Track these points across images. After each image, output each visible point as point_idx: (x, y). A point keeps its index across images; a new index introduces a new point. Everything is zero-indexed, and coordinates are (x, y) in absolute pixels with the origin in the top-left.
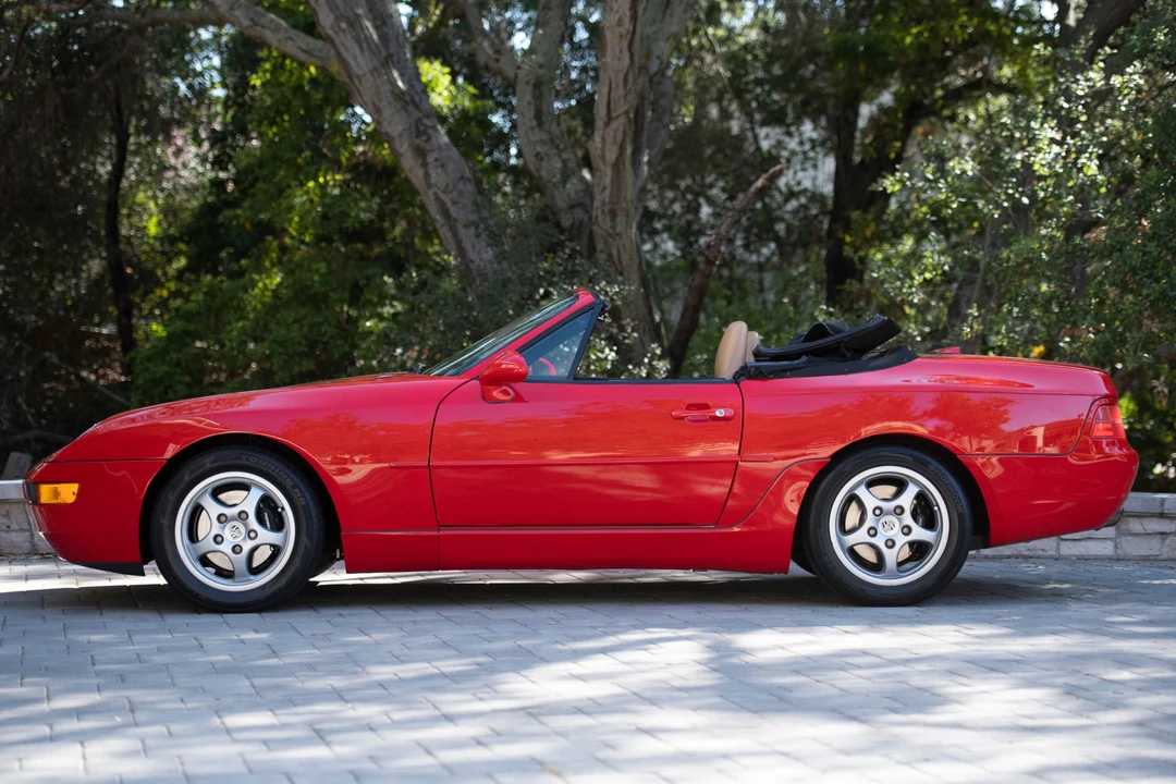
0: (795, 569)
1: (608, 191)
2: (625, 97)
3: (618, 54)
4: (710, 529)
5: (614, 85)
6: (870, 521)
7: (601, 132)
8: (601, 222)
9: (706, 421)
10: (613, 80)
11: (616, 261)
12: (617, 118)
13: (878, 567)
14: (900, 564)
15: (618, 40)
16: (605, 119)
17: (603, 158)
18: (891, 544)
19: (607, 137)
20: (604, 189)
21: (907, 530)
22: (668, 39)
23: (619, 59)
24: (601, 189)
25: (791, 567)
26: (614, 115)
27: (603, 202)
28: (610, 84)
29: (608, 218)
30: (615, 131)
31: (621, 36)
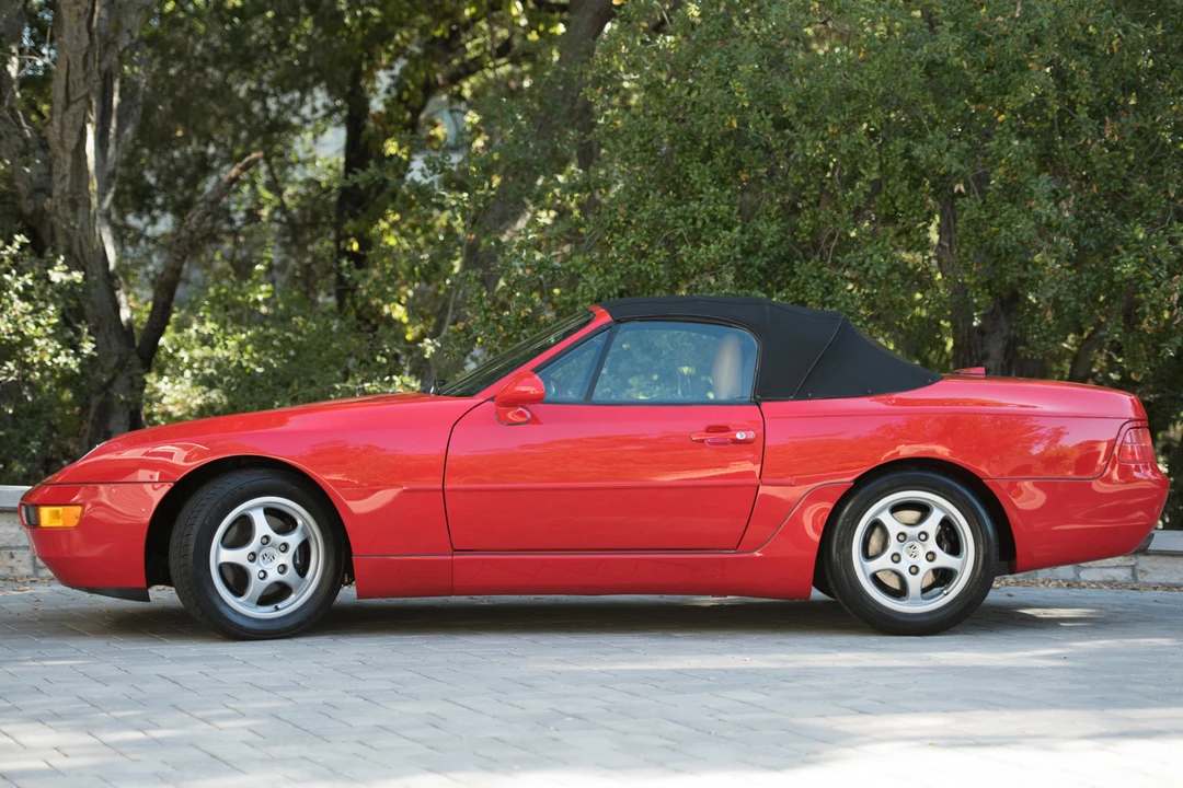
0: (816, 594)
1: (68, 179)
2: (85, 79)
3: (76, 33)
4: (731, 555)
5: (72, 67)
6: (893, 546)
7: (59, 116)
8: (61, 213)
9: (727, 444)
10: (71, 62)
11: (78, 254)
12: (76, 101)
13: (900, 593)
14: (924, 591)
15: (76, 18)
16: (63, 102)
17: (62, 143)
18: (914, 570)
19: (65, 121)
20: (64, 177)
21: (931, 556)
22: (139, 10)
23: (77, 39)
24: (60, 176)
25: (812, 594)
26: (73, 98)
27: (63, 191)
28: (68, 64)
29: (68, 209)
30: (75, 116)
31: (79, 15)
